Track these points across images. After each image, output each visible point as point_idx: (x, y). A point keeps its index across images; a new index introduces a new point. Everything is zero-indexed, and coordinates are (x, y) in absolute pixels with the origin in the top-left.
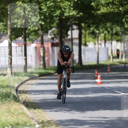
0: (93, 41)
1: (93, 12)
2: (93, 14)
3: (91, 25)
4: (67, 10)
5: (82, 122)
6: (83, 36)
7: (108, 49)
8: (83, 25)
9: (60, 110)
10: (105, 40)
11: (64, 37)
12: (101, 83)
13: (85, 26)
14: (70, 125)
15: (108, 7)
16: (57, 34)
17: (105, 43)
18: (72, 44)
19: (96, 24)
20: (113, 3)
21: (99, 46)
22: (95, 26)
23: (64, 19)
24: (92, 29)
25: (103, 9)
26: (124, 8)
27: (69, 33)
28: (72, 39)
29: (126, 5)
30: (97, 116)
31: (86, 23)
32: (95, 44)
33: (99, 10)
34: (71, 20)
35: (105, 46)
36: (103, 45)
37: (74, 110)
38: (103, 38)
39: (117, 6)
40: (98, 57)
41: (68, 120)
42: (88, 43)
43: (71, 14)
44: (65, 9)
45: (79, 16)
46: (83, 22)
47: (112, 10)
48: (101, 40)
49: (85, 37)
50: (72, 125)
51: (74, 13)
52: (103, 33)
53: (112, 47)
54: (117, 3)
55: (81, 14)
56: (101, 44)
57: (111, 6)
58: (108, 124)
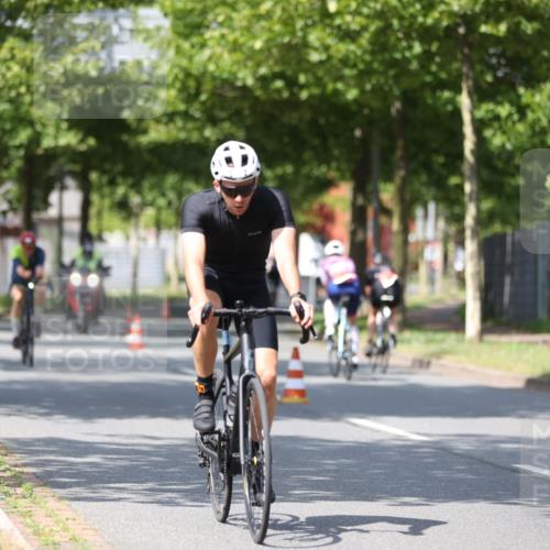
0: (122, 229)
1: (125, 138)
2: (125, 144)
3: (120, 180)
4: (51, 130)
5: (82, 445)
6: (93, 211)
7: (163, 253)
8: (94, 176)
9: (19, 411)
10: (158, 225)
11: (38, 209)
12: (142, 346)
13: (100, 180)
14: (44, 452)
15: (171, 126)
16: (19, 201)
17: (158, 235)
18: (61, 233)
19: (132, 175)
20: (186, 115)
21: (142, 245)
22: (130, 181)
23: (40, 156)
24: (121, 191)
25: (158, 131)
26: (217, 131)
27: (54, 197)
28: (60, 221)
29: (223, 120)
30: (127, 432)
31: (103, 172)
32: (128, 238)
33: (145, 132)
34: (62, 160)
35: (158, 243)
36: (152, 241)
37: (59, 414)
38: (152, 221)
39: (198, 124)
40: (135, 275)
41: (39, 440)
42: (106, 235)
43: (63, 141)
44: (44, 125)
45: (83, 148)
46: (95, 168)
47: (182, 135)
48: (146, 227)
49: (100, 214)
50: (52, 452)
51: (69, 139)
52: (152, 204)
53: (175, 248)
54: (198, 115)
55: (92, 141)
56: (144, 239)
57: (180, 123)
58: (157, 456)
